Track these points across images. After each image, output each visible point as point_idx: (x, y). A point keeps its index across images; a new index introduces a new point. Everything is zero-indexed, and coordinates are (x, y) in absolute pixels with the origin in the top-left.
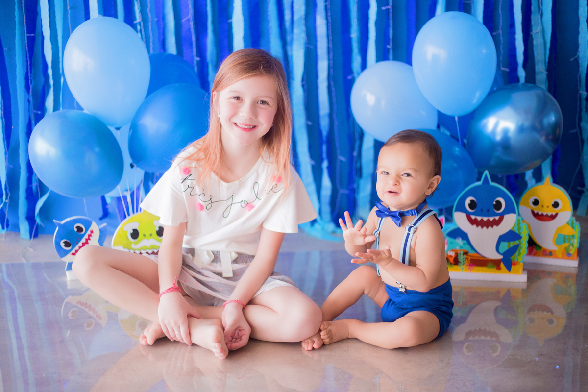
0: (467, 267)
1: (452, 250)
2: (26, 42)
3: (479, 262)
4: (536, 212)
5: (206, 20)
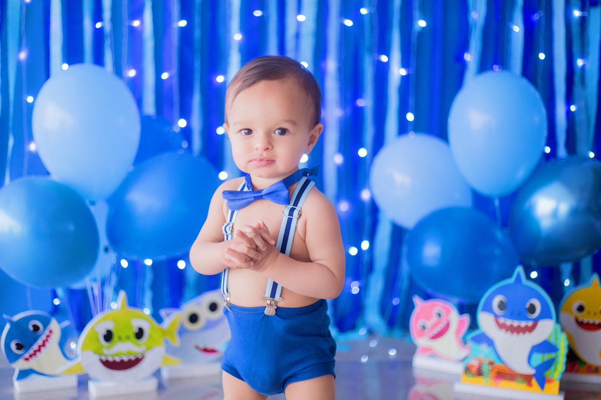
0: (493, 381)
1: (475, 358)
3: (506, 375)
4: (580, 319)
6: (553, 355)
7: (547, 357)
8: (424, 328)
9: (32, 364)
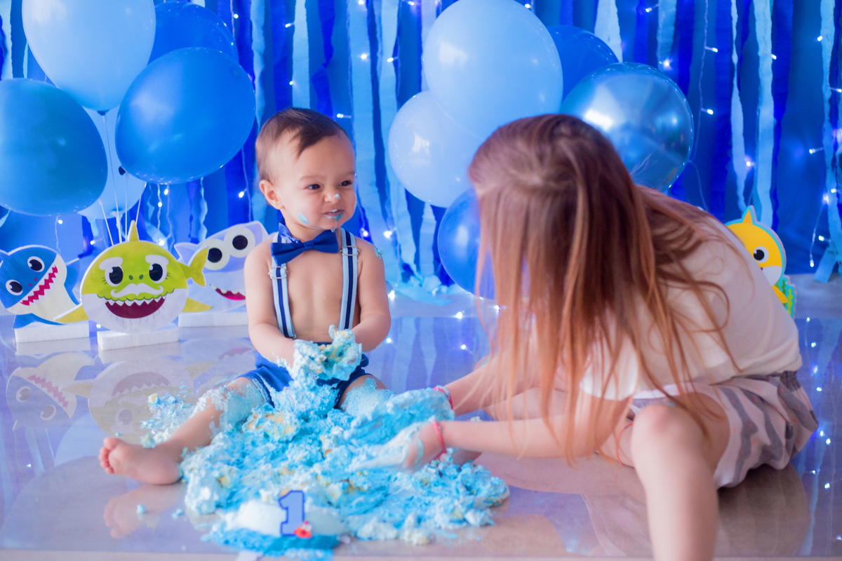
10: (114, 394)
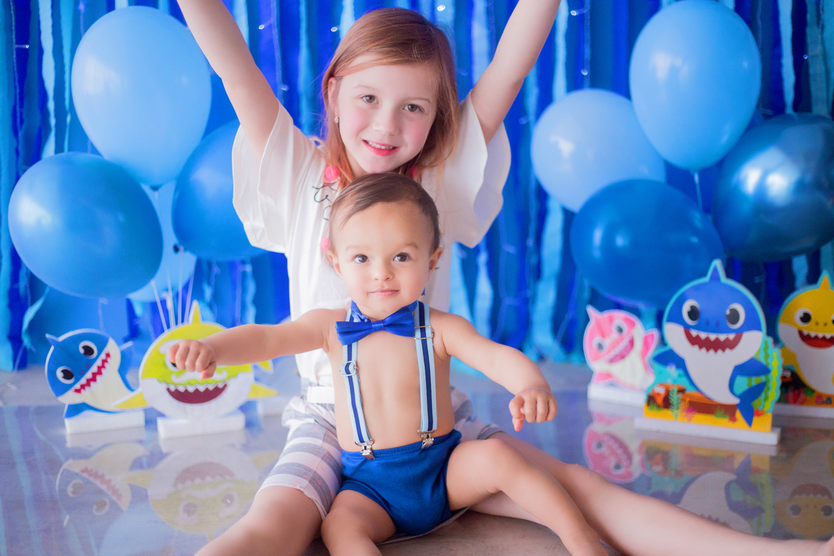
0: (684, 413)
1: (661, 385)
2: (15, 56)
3: (703, 406)
4: (805, 332)
5: (298, 28)
6: (763, 378)
7: (755, 381)
8: (600, 346)
9: (86, 397)
10: (175, 485)
